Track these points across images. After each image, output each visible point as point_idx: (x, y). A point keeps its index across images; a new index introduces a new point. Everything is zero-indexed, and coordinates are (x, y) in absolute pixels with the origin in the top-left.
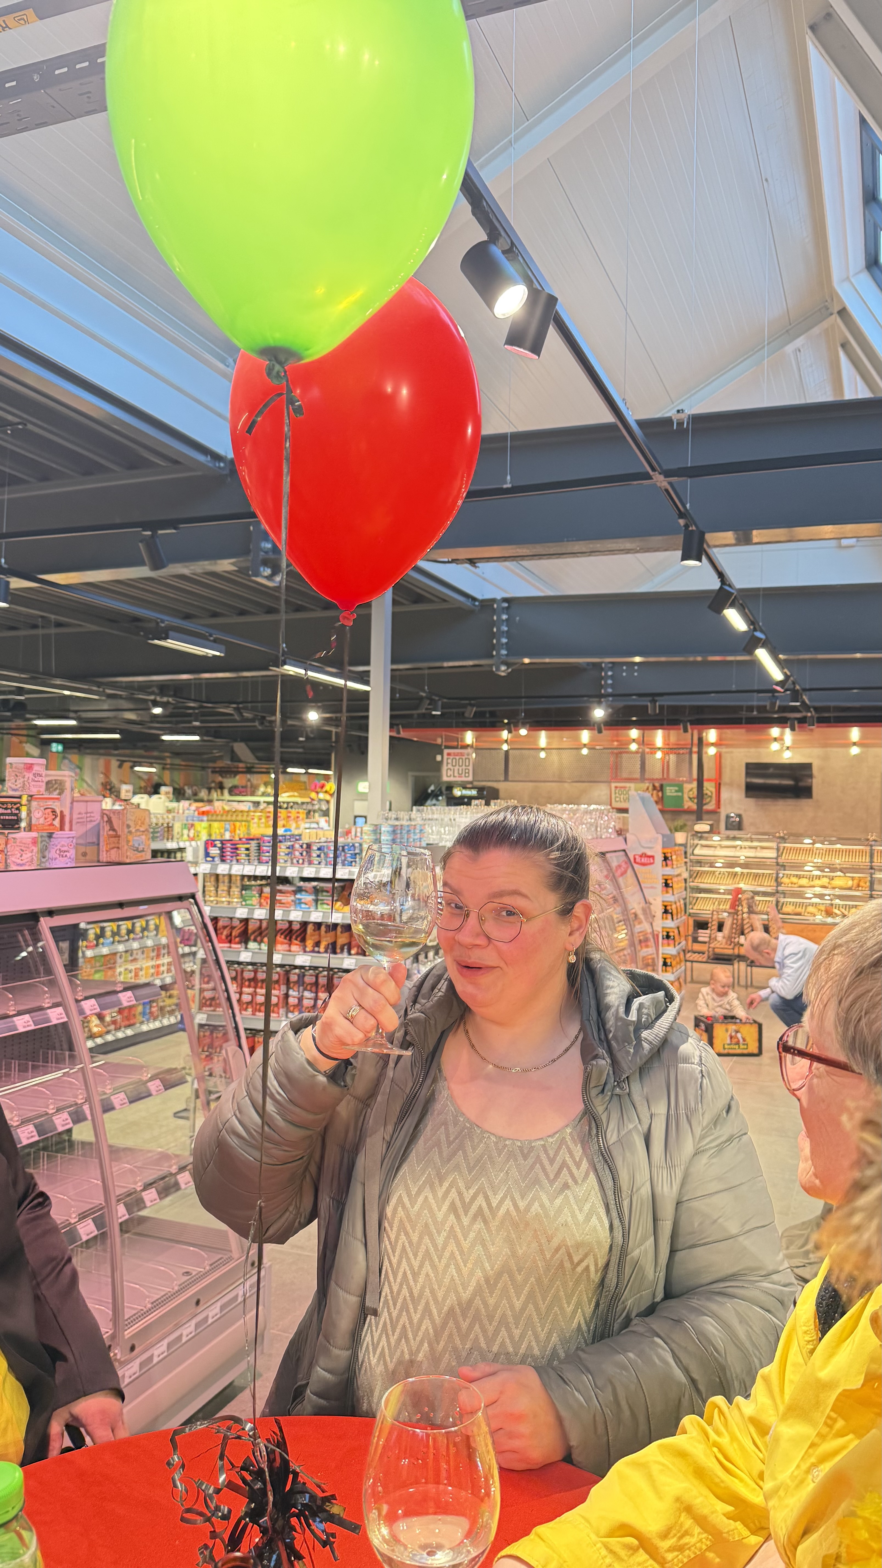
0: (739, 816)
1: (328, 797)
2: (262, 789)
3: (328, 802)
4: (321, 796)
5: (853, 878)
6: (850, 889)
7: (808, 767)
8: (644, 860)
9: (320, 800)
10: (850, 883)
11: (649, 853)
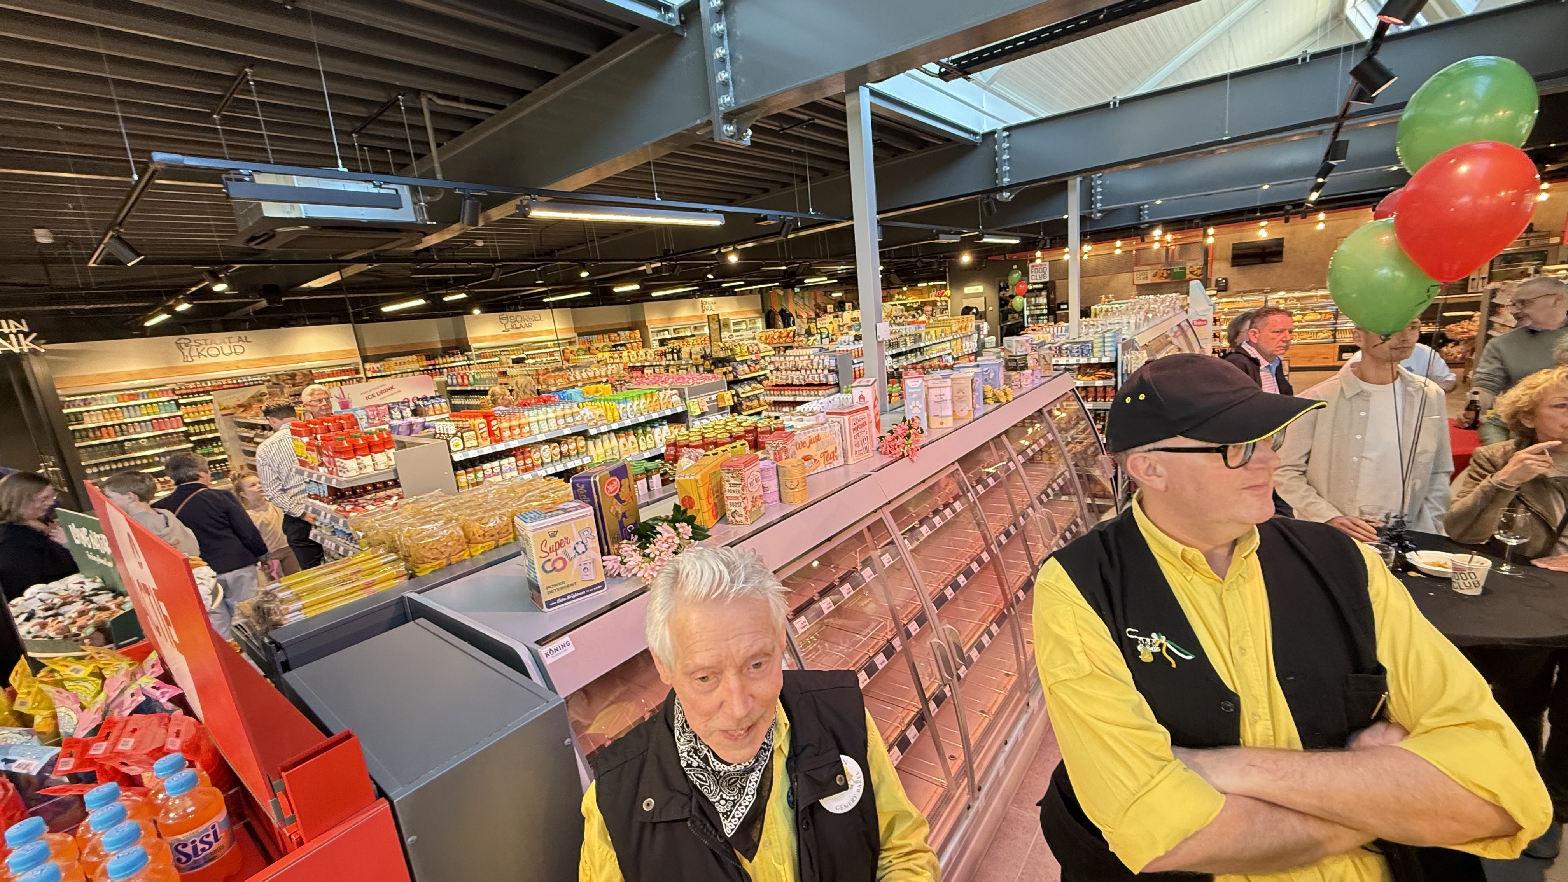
0: (1226, 279)
1: (946, 299)
2: (897, 297)
3: (946, 301)
4: (942, 298)
5: (1320, 314)
6: (1319, 320)
7: (1282, 239)
8: (1200, 323)
9: (942, 301)
10: (1319, 317)
11: (1203, 318)
